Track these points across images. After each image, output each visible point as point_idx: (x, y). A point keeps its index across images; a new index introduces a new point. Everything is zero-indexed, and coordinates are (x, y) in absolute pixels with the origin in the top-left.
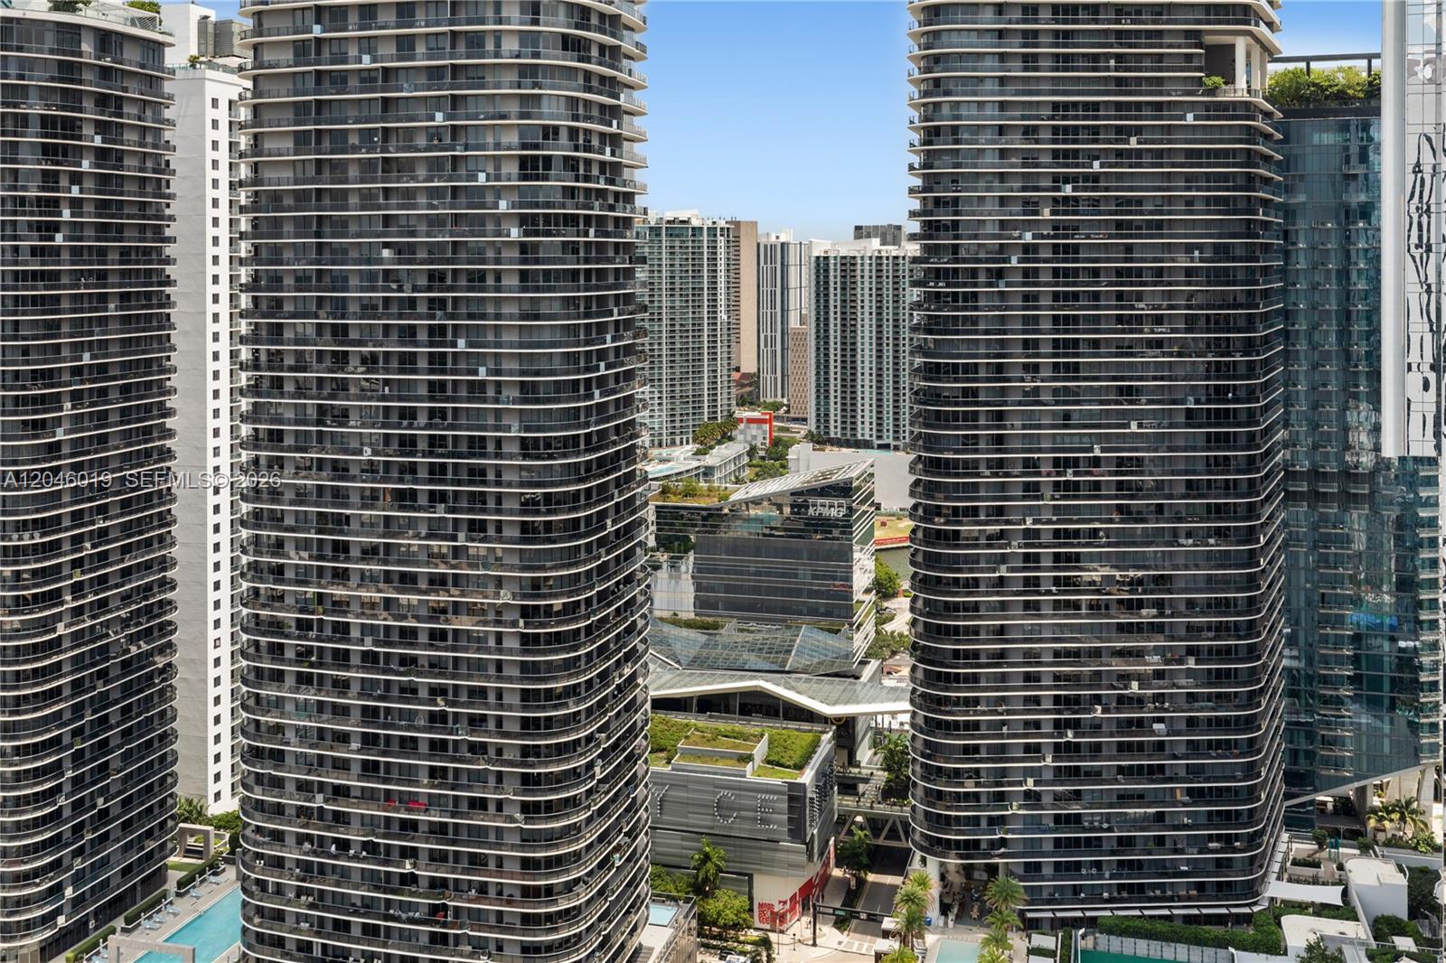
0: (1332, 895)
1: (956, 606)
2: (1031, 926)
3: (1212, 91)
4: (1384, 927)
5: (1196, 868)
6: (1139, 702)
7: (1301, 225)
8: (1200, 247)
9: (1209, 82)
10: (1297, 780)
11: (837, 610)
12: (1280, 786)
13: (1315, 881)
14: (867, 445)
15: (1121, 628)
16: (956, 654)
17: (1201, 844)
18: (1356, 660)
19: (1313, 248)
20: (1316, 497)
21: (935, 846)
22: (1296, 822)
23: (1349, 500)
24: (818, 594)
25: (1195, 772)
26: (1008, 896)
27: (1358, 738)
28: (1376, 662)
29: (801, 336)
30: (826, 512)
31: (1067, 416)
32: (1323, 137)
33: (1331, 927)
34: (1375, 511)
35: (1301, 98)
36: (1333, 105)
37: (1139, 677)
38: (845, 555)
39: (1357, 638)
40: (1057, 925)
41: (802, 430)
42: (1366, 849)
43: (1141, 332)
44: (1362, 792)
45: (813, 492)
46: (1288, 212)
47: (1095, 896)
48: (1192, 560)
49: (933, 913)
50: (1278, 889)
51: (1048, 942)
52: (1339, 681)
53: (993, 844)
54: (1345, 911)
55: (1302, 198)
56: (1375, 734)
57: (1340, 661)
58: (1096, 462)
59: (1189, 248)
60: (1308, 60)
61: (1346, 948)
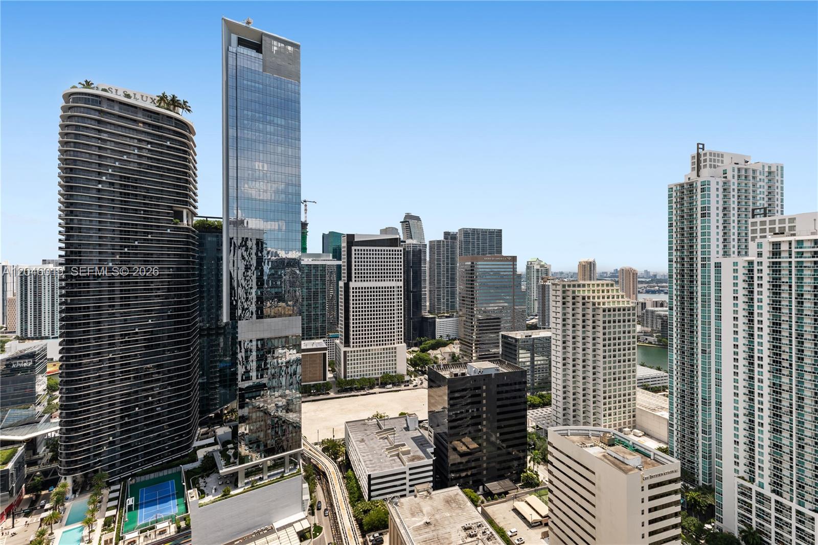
0: (211, 440)
1: (80, 388)
2: (109, 484)
3: (176, 224)
4: (225, 444)
5: (171, 446)
6: (152, 403)
7: (205, 262)
8: (172, 268)
9: (175, 221)
10: (203, 412)
11: (30, 398)
12: (198, 415)
13: (207, 438)
14: (47, 338)
15: (145, 382)
16: (80, 404)
17: (172, 439)
18: (220, 376)
19: (208, 268)
20: (209, 335)
21: (68, 472)
22: (202, 425)
23: (218, 335)
24: (17, 396)
25: (170, 419)
26: (101, 478)
27: (220, 397)
28: (225, 375)
29: (12, 301)
30: (22, 365)
31: (125, 320)
32: (210, 238)
33: (210, 449)
34: (225, 336)
35: (205, 228)
36: (214, 230)
37: (151, 395)
38: (33, 380)
39: (220, 371)
40: (120, 481)
41: (14, 336)
42: (221, 425)
43: (153, 293)
44: (222, 411)
45: (15, 358)
46: (201, 258)
47: (136, 466)
48: (169, 358)
49: (69, 495)
50: (196, 444)
51: (118, 487)
52: (216, 383)
53: (95, 463)
54: (215, 443)
55: (205, 255)
56: (225, 394)
57: (216, 377)
58: (137, 333)
59: (169, 268)
60: (207, 217)
61: (214, 454)
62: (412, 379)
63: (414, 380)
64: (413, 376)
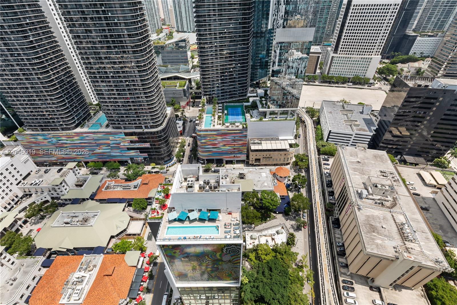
0: (255, 95)
1: (205, 59)
2: (218, 103)
4: (261, 98)
5: (239, 93)
6: (231, 72)
10: (252, 80)
11: (186, 62)
12: (250, 81)
13: (253, 93)
14: (186, 32)
15: (229, 61)
16: (206, 67)
17: (240, 90)
18: (260, 62)
20: (257, 37)
21: (205, 95)
22: (251, 86)
23: (261, 37)
24: (183, 59)
25: (239, 81)
26: (215, 100)
27: (259, 74)
28: (263, 62)
29: (171, 10)
30: (182, 45)
31: (221, 24)
33: (255, 98)
34: (265, 38)
37: (232, 68)
38: (186, 52)
39: (260, 59)
40: (221, 103)
41: (175, 30)
42: (259, 88)
43: (232, 7)
44: (259, 81)
45: (179, 41)
47: (226, 99)
48: (240, 49)
49: (206, 104)
50: (249, 95)
51: (221, 105)
52: (258, 66)
53: (213, 94)
54: (257, 96)
56: (262, 73)
57: (258, 63)
58: (225, 33)
61: (257, 101)
62: (375, 82)
63: (377, 83)
64: (377, 81)
